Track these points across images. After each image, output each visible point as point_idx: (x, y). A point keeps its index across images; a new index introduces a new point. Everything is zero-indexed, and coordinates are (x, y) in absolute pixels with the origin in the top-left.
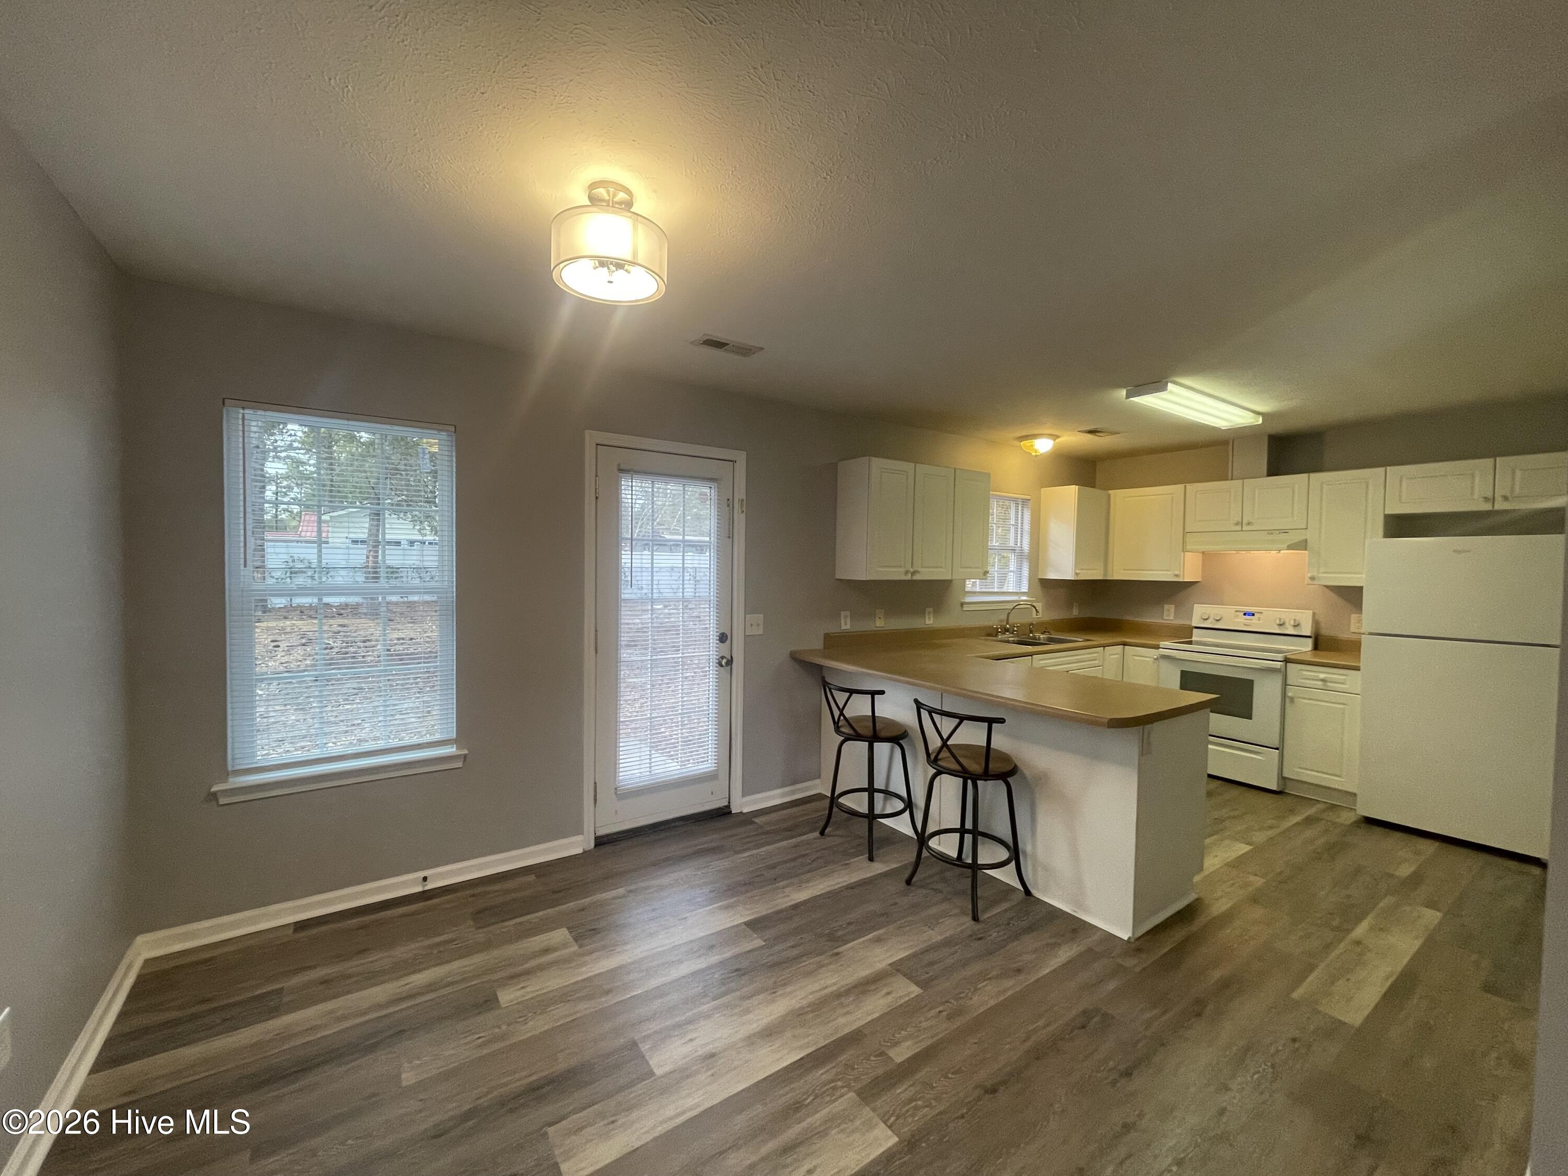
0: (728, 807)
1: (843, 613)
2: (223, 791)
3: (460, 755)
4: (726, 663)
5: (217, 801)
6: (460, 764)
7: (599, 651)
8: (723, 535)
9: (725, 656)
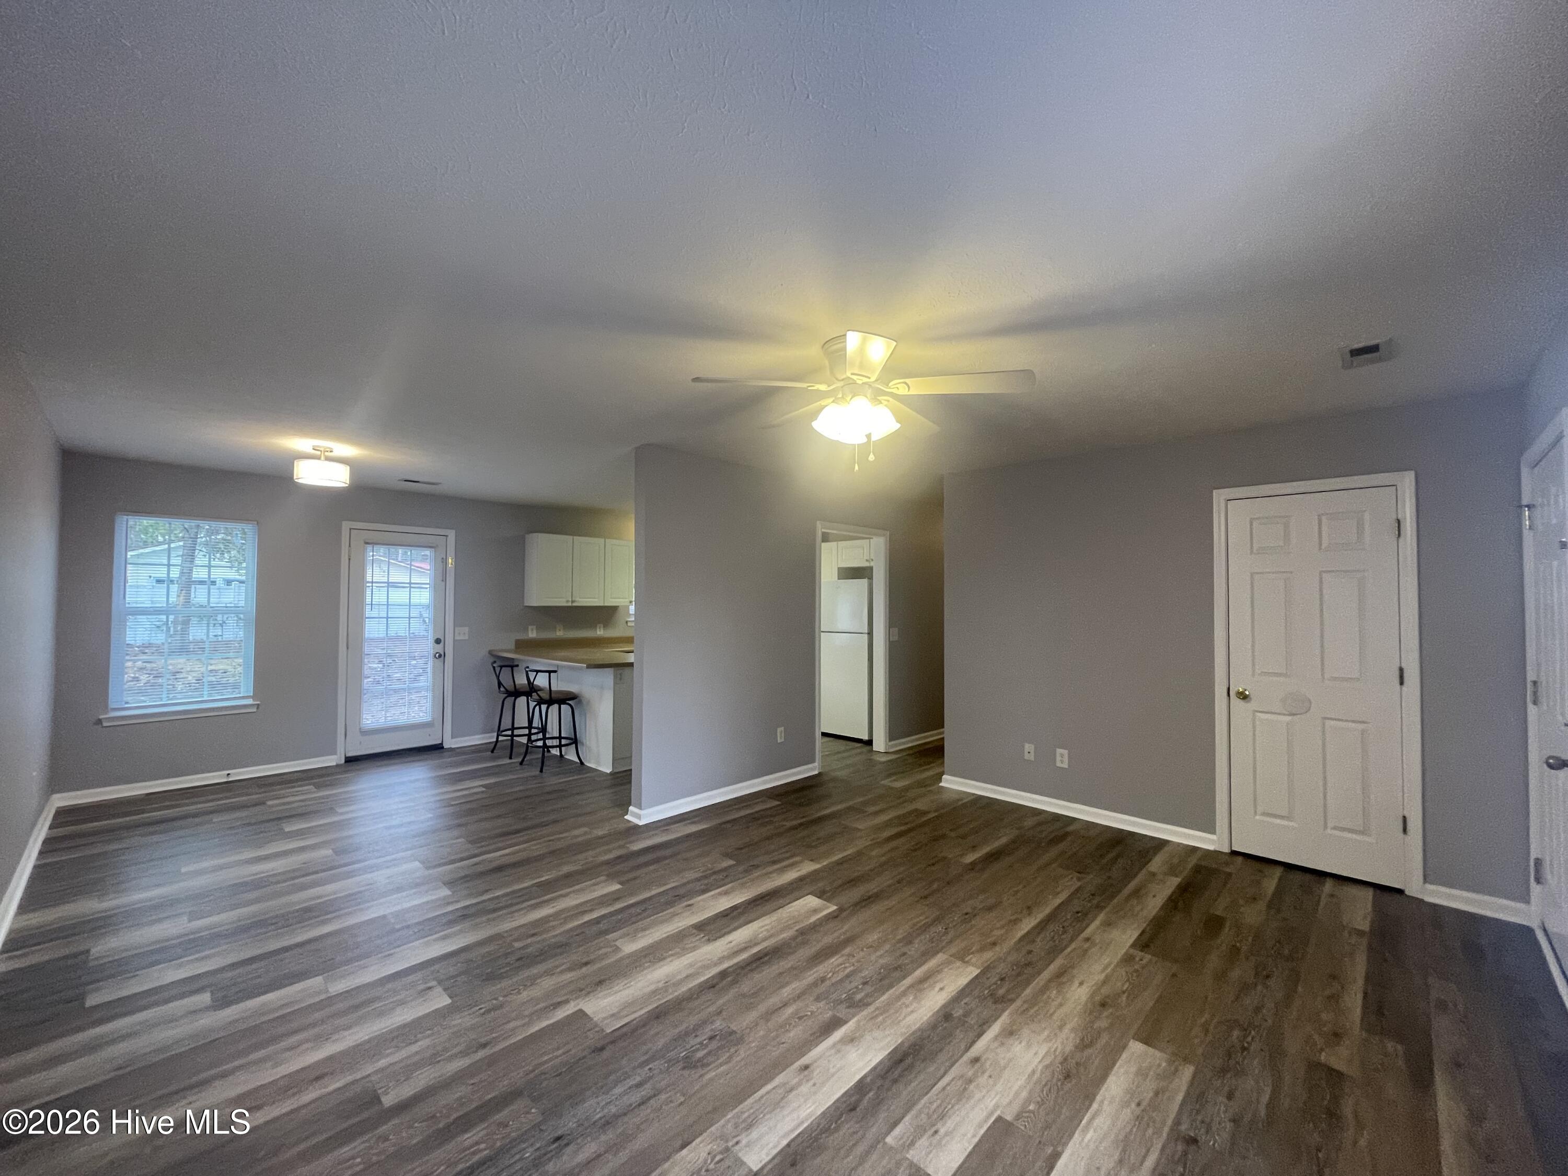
0: (442, 744)
1: (530, 628)
2: (106, 718)
3: (254, 705)
4: (441, 656)
5: (102, 724)
6: (255, 710)
7: (350, 647)
8: (439, 578)
9: (439, 653)
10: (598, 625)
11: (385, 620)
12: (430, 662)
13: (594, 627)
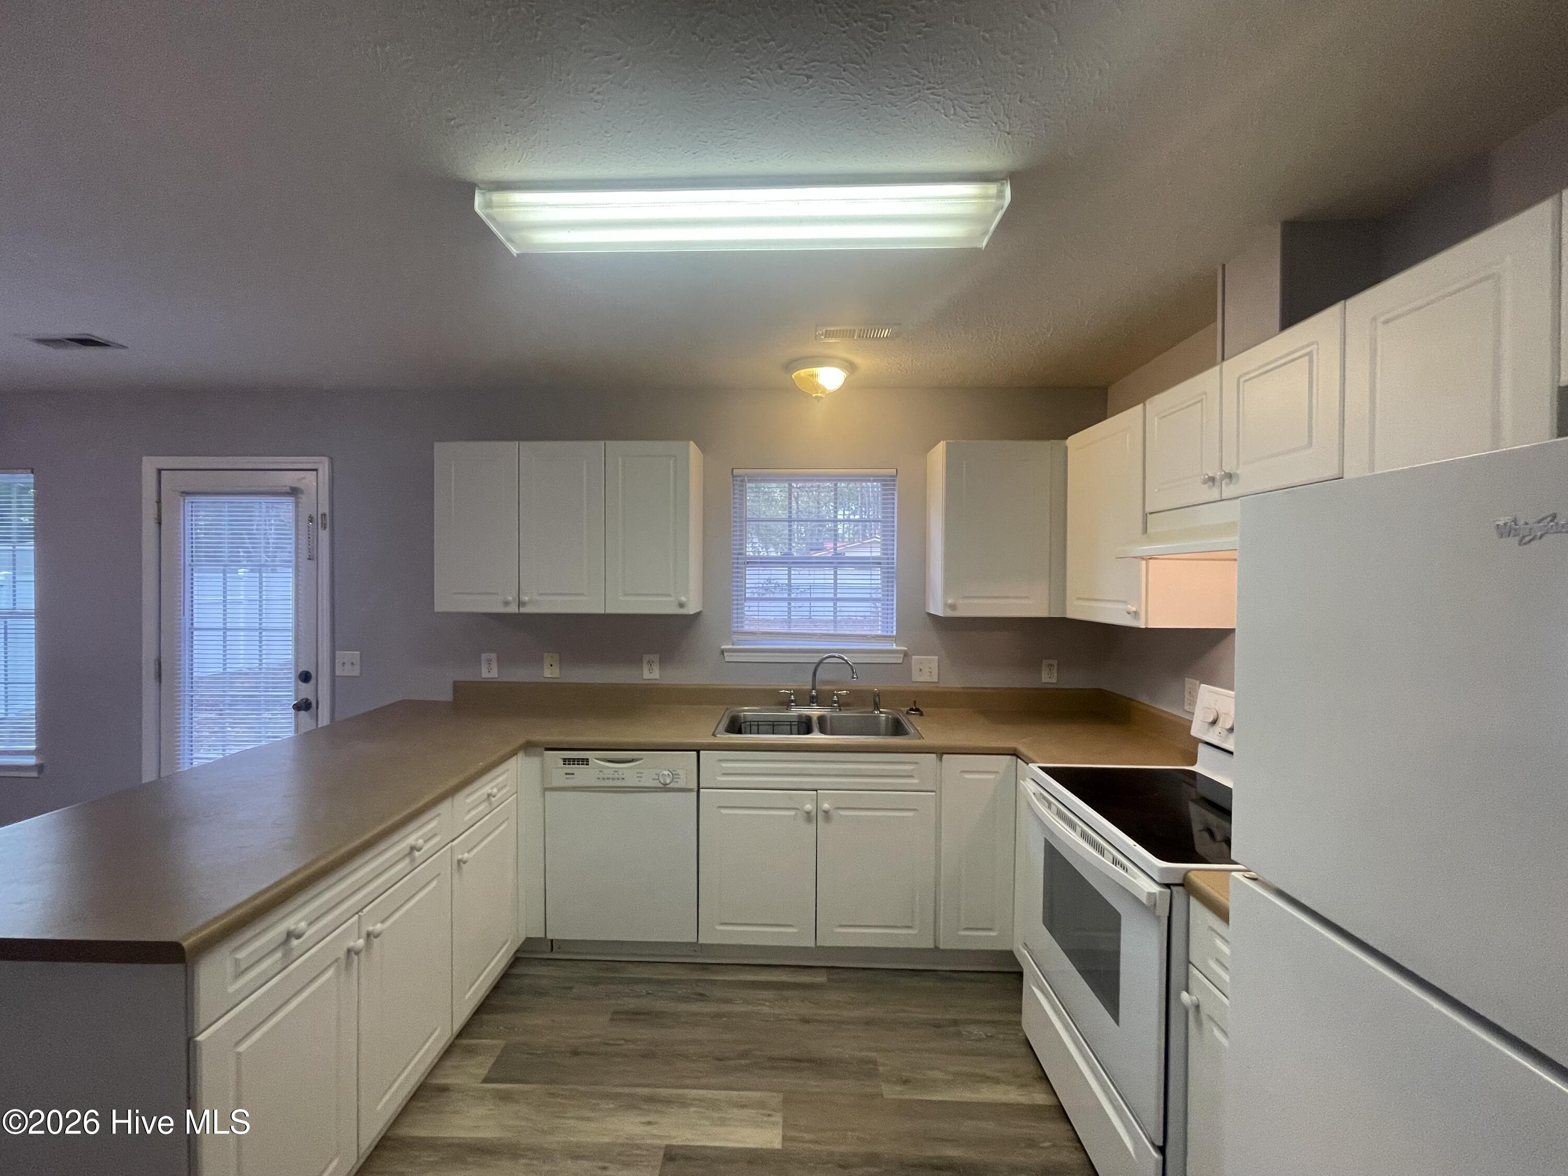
1: (484, 656)
3: (36, 765)
4: (308, 707)
6: (37, 774)
7: (162, 679)
8: (304, 554)
9: (307, 700)
10: (646, 658)
11: (221, 633)
12: (293, 716)
13: (636, 661)
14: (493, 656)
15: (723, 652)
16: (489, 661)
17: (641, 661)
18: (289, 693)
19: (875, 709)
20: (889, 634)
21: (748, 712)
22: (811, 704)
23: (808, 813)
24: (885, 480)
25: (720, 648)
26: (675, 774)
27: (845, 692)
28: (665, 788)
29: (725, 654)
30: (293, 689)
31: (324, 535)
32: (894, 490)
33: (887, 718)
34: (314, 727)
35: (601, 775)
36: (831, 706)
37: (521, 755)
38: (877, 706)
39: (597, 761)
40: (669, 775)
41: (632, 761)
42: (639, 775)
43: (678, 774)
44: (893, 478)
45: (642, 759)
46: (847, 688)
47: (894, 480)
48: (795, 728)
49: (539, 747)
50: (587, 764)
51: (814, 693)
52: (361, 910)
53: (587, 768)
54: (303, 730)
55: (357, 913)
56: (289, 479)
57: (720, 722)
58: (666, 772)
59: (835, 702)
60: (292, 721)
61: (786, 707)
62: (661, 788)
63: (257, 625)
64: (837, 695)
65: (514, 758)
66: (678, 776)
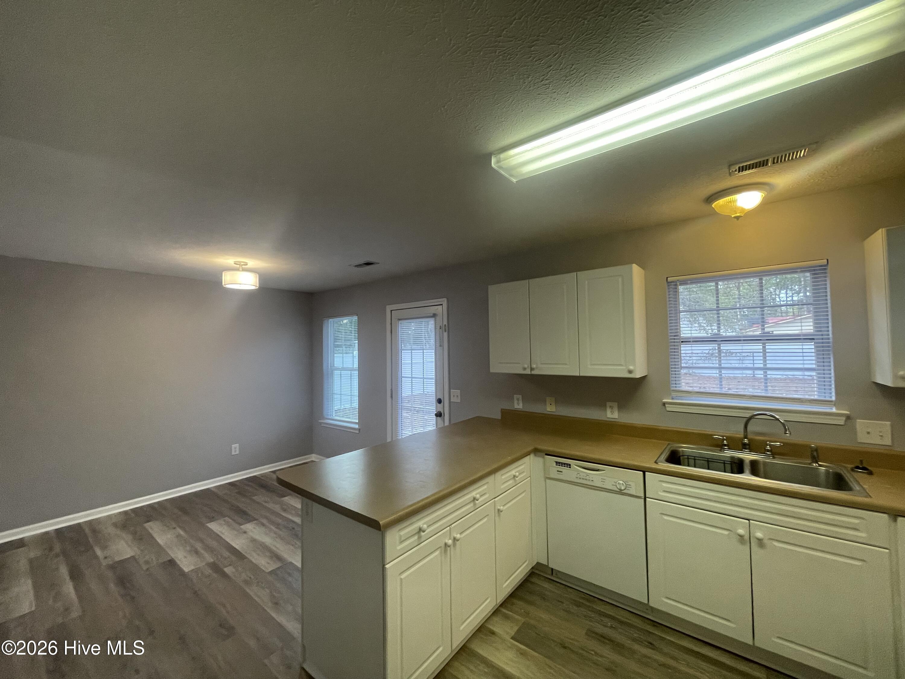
3: (358, 429)
4: (440, 415)
6: (358, 432)
8: (438, 345)
9: (440, 412)
10: (609, 404)
11: (410, 379)
12: (435, 419)
13: (602, 405)
14: (520, 397)
15: (664, 404)
16: (518, 400)
17: (605, 406)
18: (433, 408)
19: (813, 462)
20: (828, 399)
21: (686, 448)
22: (744, 450)
23: (741, 536)
24: (814, 270)
25: (662, 401)
26: (627, 485)
27: (779, 444)
28: (620, 492)
29: (666, 405)
30: (435, 406)
31: (446, 334)
32: (825, 277)
33: (827, 472)
34: (443, 426)
35: (578, 476)
36: (765, 454)
37: (532, 456)
38: (815, 460)
39: (575, 466)
40: (623, 484)
41: (598, 470)
42: (603, 480)
43: (630, 485)
44: (824, 268)
45: (604, 470)
46: (780, 440)
47: (825, 269)
48: (728, 467)
49: (542, 452)
50: (570, 468)
51: (746, 441)
52: (451, 525)
53: (569, 470)
54: (439, 426)
55: (449, 526)
56: (433, 310)
57: (662, 453)
58: (621, 482)
59: (768, 451)
60: (435, 421)
61: (720, 449)
62: (618, 491)
63: (422, 376)
64: (770, 445)
65: (528, 457)
66: (630, 487)
